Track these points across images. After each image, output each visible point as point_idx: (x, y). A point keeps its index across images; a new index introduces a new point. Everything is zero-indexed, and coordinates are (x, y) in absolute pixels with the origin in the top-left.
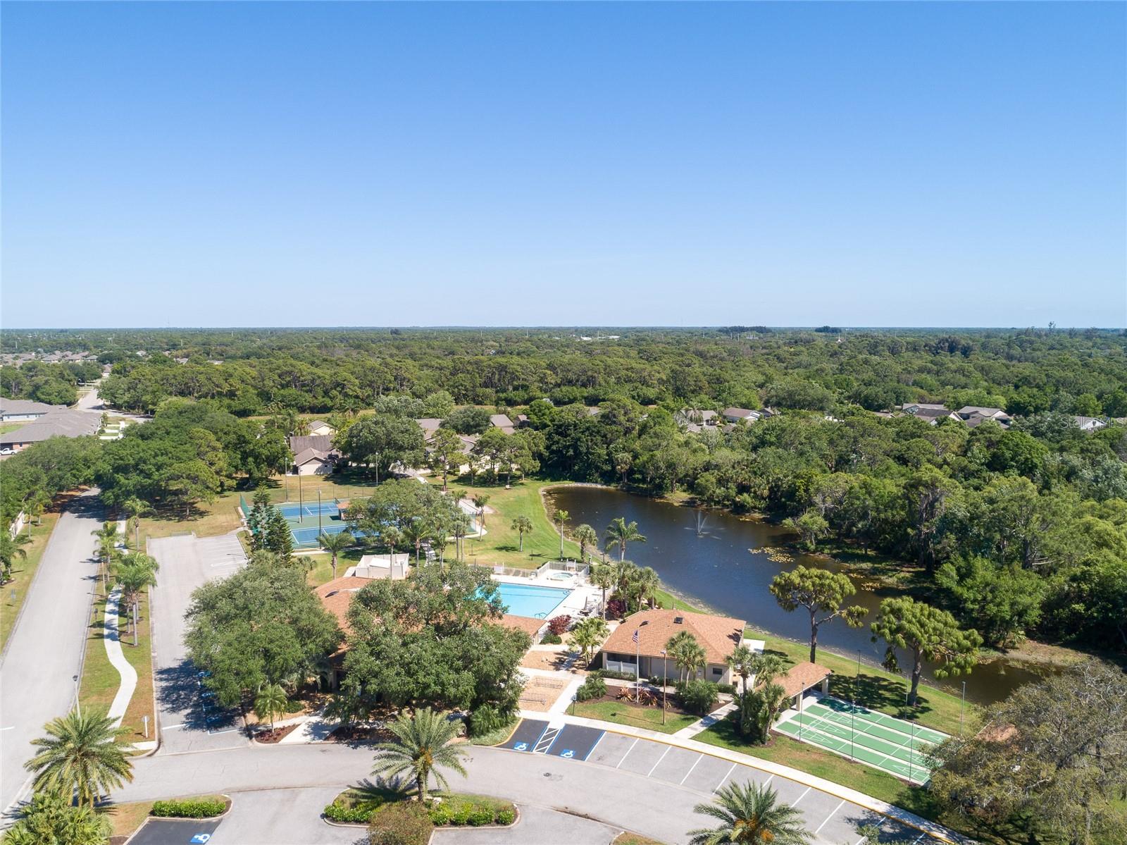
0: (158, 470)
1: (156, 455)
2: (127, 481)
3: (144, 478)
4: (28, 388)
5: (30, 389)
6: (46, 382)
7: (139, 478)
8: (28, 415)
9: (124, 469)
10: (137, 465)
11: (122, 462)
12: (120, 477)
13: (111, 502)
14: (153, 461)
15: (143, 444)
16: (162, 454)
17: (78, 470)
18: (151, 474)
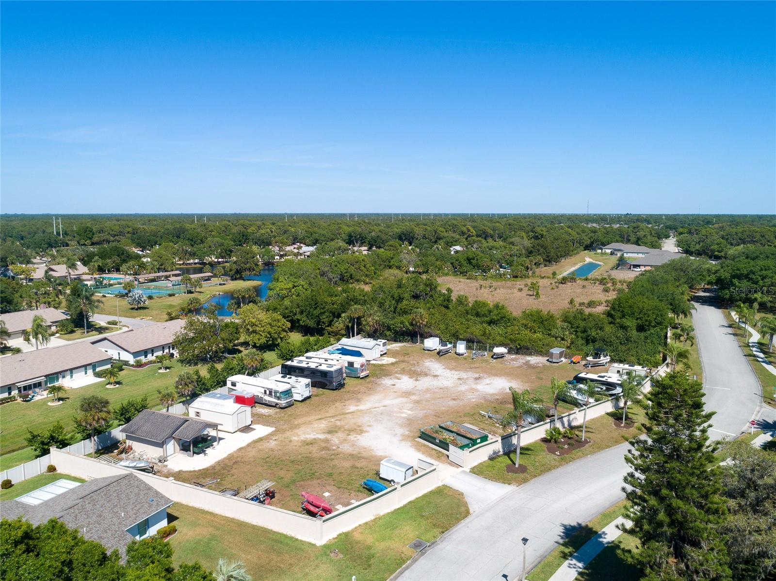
0: (762, 280)
1: (762, 270)
2: (740, 285)
3: (753, 283)
4: (633, 238)
5: (635, 240)
6: (645, 236)
7: (749, 283)
8: (638, 253)
9: (739, 277)
10: (748, 274)
11: (738, 272)
12: (736, 281)
13: (728, 296)
14: (759, 273)
15: (752, 263)
16: (766, 270)
17: (703, 276)
18: (758, 282)
